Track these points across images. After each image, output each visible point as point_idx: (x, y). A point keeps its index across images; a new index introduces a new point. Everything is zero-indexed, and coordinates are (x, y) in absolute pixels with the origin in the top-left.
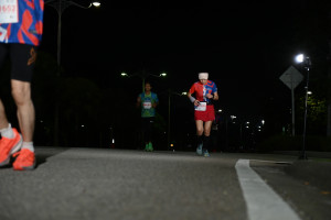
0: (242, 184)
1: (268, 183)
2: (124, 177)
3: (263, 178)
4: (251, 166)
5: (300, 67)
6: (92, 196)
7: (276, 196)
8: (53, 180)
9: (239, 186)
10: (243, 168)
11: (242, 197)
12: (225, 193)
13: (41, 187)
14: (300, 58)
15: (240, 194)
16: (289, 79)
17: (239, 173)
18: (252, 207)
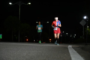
0: (70, 52)
1: (77, 52)
2: (37, 51)
3: (76, 50)
4: (72, 47)
5: (85, 20)
6: (29, 56)
7: (80, 56)
8: (18, 52)
9: (69, 53)
10: (70, 48)
11: (70, 56)
12: (65, 55)
13: (15, 53)
14: (85, 17)
15: (69, 55)
16: (82, 23)
17: (69, 49)
18: (73, 59)
